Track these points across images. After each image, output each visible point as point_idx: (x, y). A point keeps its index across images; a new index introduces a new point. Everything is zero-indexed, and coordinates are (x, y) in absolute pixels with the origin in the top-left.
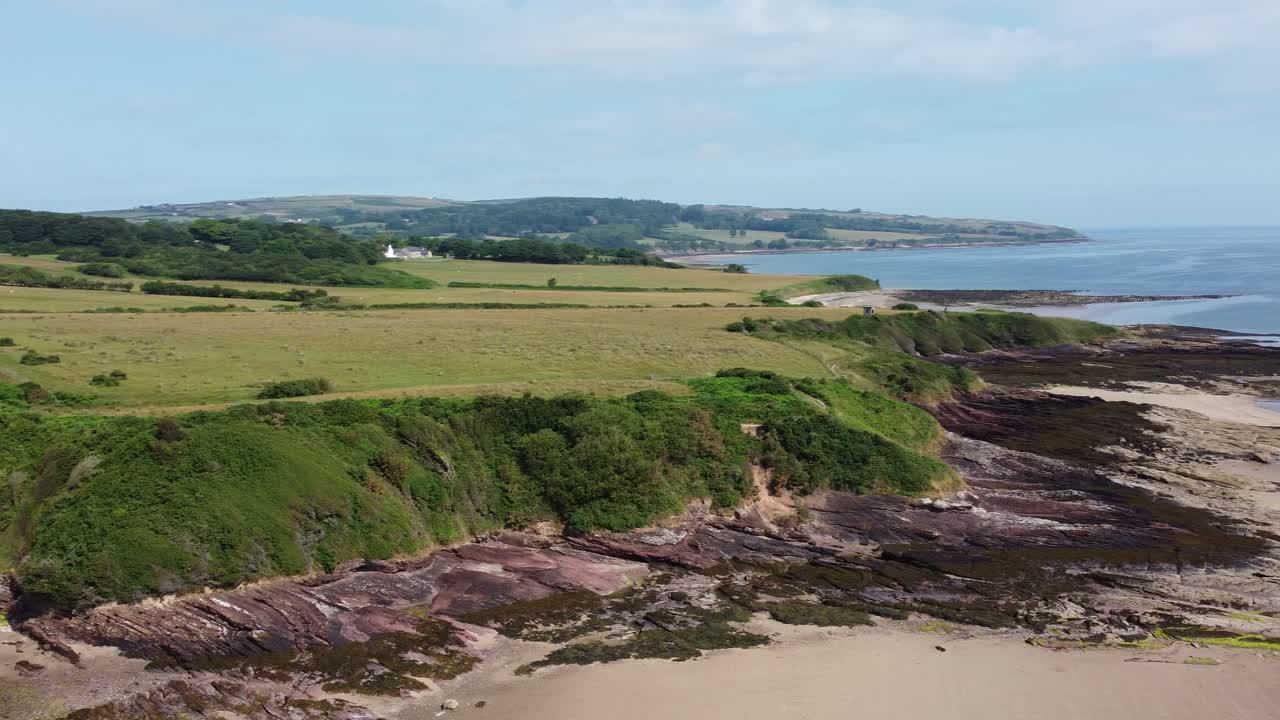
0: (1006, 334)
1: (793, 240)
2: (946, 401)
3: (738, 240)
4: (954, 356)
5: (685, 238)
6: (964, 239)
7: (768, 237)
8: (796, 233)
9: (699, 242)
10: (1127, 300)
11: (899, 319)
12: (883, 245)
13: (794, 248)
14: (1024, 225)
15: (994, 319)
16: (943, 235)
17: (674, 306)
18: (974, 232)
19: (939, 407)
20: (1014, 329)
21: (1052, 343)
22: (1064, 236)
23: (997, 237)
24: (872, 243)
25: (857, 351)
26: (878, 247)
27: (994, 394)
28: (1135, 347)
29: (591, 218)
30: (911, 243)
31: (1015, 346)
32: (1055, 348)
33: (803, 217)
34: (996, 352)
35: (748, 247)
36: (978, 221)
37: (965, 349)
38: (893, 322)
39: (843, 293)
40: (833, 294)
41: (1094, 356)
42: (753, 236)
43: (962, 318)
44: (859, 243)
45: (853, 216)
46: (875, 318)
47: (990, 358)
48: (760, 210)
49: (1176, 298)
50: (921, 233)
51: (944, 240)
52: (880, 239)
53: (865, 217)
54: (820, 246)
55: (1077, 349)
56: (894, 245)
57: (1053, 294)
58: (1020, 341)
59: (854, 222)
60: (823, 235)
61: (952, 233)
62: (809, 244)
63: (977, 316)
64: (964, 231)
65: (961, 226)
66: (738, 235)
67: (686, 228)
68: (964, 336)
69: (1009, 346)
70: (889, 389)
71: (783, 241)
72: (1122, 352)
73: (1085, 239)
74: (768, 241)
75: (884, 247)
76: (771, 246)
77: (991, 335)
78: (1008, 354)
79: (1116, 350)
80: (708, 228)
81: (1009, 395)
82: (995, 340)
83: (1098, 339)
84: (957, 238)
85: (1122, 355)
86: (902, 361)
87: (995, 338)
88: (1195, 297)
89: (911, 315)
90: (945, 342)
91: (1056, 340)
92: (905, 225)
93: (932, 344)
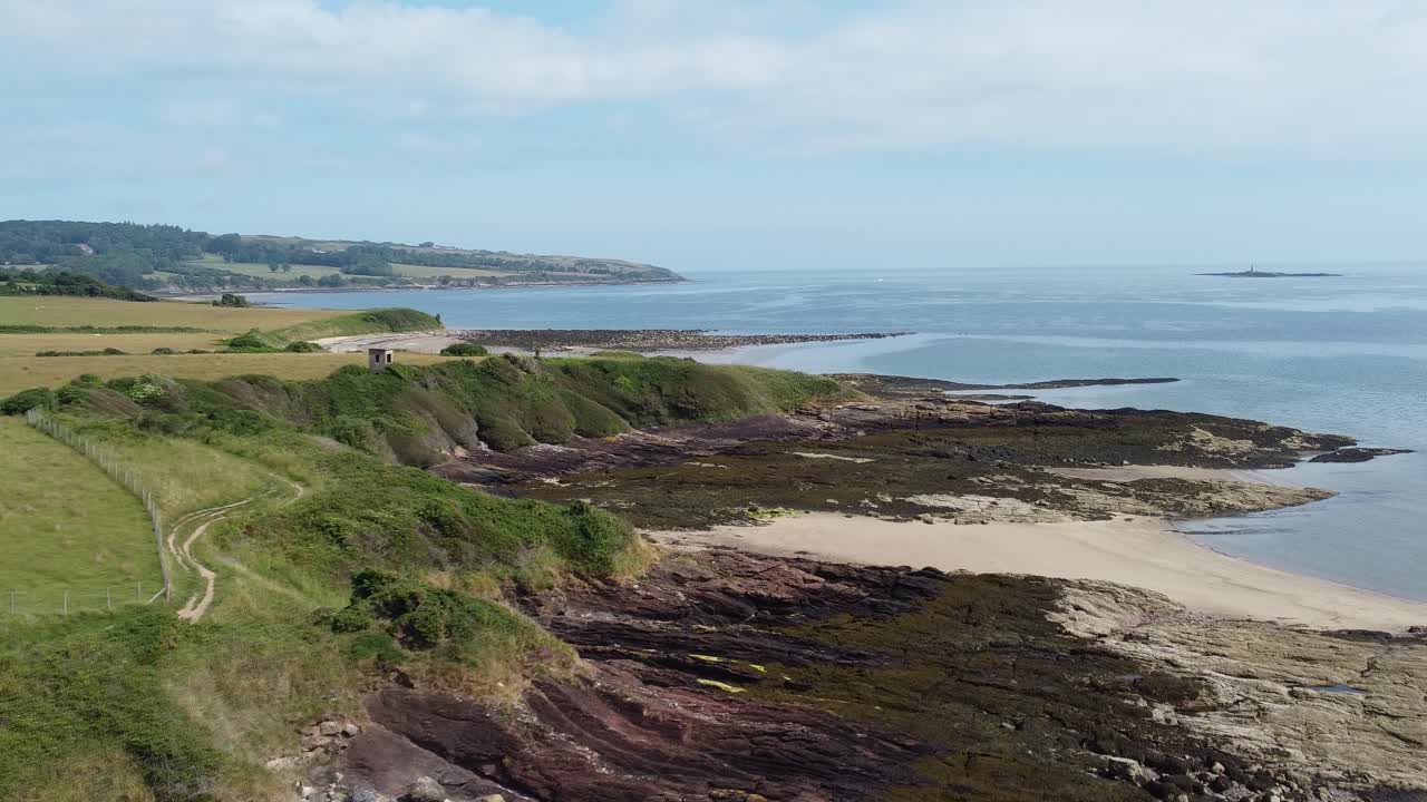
0: (654, 399)
1: (350, 277)
2: (555, 670)
3: (280, 275)
4: (558, 449)
5: (210, 272)
6: (554, 278)
7: (316, 273)
8: (353, 268)
9: (228, 278)
10: (774, 341)
11: (444, 373)
12: (459, 283)
13: (351, 286)
14: (616, 263)
15: (629, 370)
16: (528, 273)
17: (39, 355)
18: (562, 270)
19: (534, 704)
20: (667, 390)
21: (736, 415)
22: (660, 276)
23: (587, 275)
24: (445, 281)
25: (296, 470)
26: (452, 285)
27: (678, 580)
28: (877, 417)
29: (83, 247)
30: (492, 280)
31: (671, 421)
32: (741, 424)
33: (363, 250)
34: (638, 435)
35: (292, 283)
36: (565, 259)
37: (578, 431)
38: (429, 379)
39: (386, 335)
40: (370, 335)
41: (814, 437)
42: (298, 271)
43: (568, 369)
44: (429, 281)
45: (422, 250)
46: (391, 372)
47: (626, 449)
48: (310, 242)
49: (831, 338)
50: (501, 270)
51: (529, 278)
52: (455, 277)
53: (438, 252)
54: (382, 284)
55: (783, 423)
56: (471, 283)
57: (676, 335)
58: (679, 412)
59: (425, 257)
60: (387, 270)
61: (539, 271)
62: (369, 280)
63: (595, 365)
64: (551, 268)
65: (548, 263)
66: (280, 269)
67: (213, 261)
68: (577, 407)
69: (661, 423)
70: (346, 638)
71: (336, 277)
72: (859, 427)
73: (682, 279)
74: (319, 278)
75: (460, 285)
76: (321, 283)
77: (625, 402)
78: (660, 439)
79: (849, 426)
80: (242, 261)
81: (719, 583)
82: (634, 411)
83: (811, 404)
84: (544, 275)
85: (860, 433)
86: (420, 501)
87: (632, 407)
88: (854, 337)
89: (469, 364)
90: (539, 420)
91: (743, 406)
92: (482, 260)
93: (512, 423)
